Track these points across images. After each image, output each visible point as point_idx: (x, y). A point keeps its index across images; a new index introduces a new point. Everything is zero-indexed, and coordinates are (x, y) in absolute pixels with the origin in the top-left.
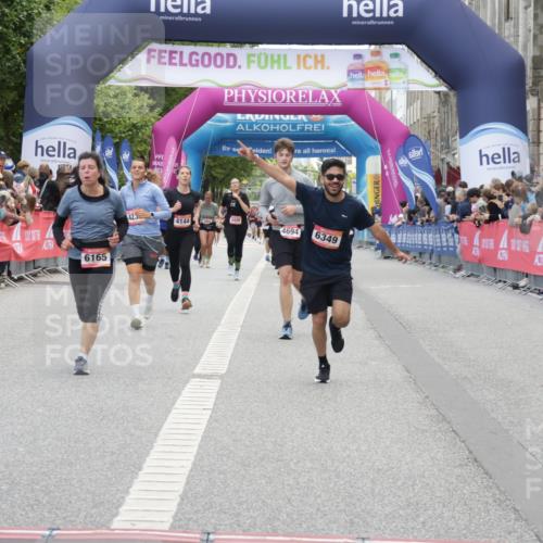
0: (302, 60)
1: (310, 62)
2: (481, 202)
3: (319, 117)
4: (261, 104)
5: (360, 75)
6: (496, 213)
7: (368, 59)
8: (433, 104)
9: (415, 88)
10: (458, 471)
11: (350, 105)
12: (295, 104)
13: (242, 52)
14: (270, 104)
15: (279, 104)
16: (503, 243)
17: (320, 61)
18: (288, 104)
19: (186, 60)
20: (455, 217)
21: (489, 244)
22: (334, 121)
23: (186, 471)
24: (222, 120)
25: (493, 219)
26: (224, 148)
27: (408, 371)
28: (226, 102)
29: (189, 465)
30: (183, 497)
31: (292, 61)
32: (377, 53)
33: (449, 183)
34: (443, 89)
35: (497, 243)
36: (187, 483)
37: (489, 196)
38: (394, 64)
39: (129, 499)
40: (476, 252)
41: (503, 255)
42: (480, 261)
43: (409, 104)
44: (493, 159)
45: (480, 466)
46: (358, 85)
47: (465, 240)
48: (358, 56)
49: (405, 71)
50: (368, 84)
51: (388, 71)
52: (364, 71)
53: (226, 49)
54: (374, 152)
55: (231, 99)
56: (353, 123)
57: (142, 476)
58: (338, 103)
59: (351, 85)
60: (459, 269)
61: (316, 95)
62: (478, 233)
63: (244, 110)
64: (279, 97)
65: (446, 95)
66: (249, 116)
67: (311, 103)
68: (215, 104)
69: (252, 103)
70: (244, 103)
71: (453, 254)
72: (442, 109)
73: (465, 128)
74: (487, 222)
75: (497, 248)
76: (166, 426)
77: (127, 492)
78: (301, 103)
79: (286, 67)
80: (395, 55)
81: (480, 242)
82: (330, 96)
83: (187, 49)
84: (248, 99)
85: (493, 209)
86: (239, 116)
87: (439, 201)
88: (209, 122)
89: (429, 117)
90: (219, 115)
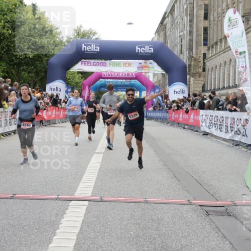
0: (125, 64)
1: (127, 65)
2: (174, 104)
3: (129, 80)
4: (113, 76)
5: (141, 69)
6: (179, 107)
7: (143, 64)
8: (160, 77)
9: (156, 72)
10: (171, 180)
11: (138, 77)
12: (122, 77)
13: (108, 62)
14: (115, 77)
15: (118, 77)
16: (181, 116)
17: (130, 65)
18: (120, 77)
19: (92, 64)
20: (167, 108)
21: (177, 116)
22: (133, 82)
23: (95, 180)
24: (102, 81)
25: (178, 109)
26: (102, 89)
27: (155, 151)
28: (103, 76)
29: (95, 178)
30: (94, 187)
31: (122, 65)
32: (146, 63)
33: (165, 99)
34: (164, 73)
35: (179, 116)
36: (95, 183)
37: (177, 103)
38: (150, 66)
39: (79, 187)
40: (173, 118)
41: (181, 119)
42: (174, 121)
43: (154, 77)
44: (178, 92)
45: (177, 178)
46: (140, 71)
47: (170, 115)
48: (140, 63)
49: (153, 68)
50: (143, 71)
51: (149, 68)
52: (142, 68)
53: (103, 61)
54: (144, 90)
55: (104, 75)
56: (138, 82)
57: (82, 181)
58: (134, 76)
59: (138, 71)
60: (168, 123)
61: (128, 74)
62: (174, 113)
63: (108, 78)
64: (118, 75)
65: (164, 74)
66: (109, 80)
67: (127, 76)
68: (100, 76)
69: (110, 76)
70: (108, 76)
71: (167, 119)
72: (163, 78)
73: (170, 84)
74: (176, 110)
75: (179, 117)
76: (88, 167)
77: (78, 185)
78: (124, 76)
79: (120, 66)
80: (151, 63)
81: (174, 116)
82: (132, 74)
83: (92, 61)
84: (109, 75)
85: (178, 106)
86: (106, 80)
87: (163, 104)
88: (98, 82)
89: (159, 81)
90: (101, 80)
